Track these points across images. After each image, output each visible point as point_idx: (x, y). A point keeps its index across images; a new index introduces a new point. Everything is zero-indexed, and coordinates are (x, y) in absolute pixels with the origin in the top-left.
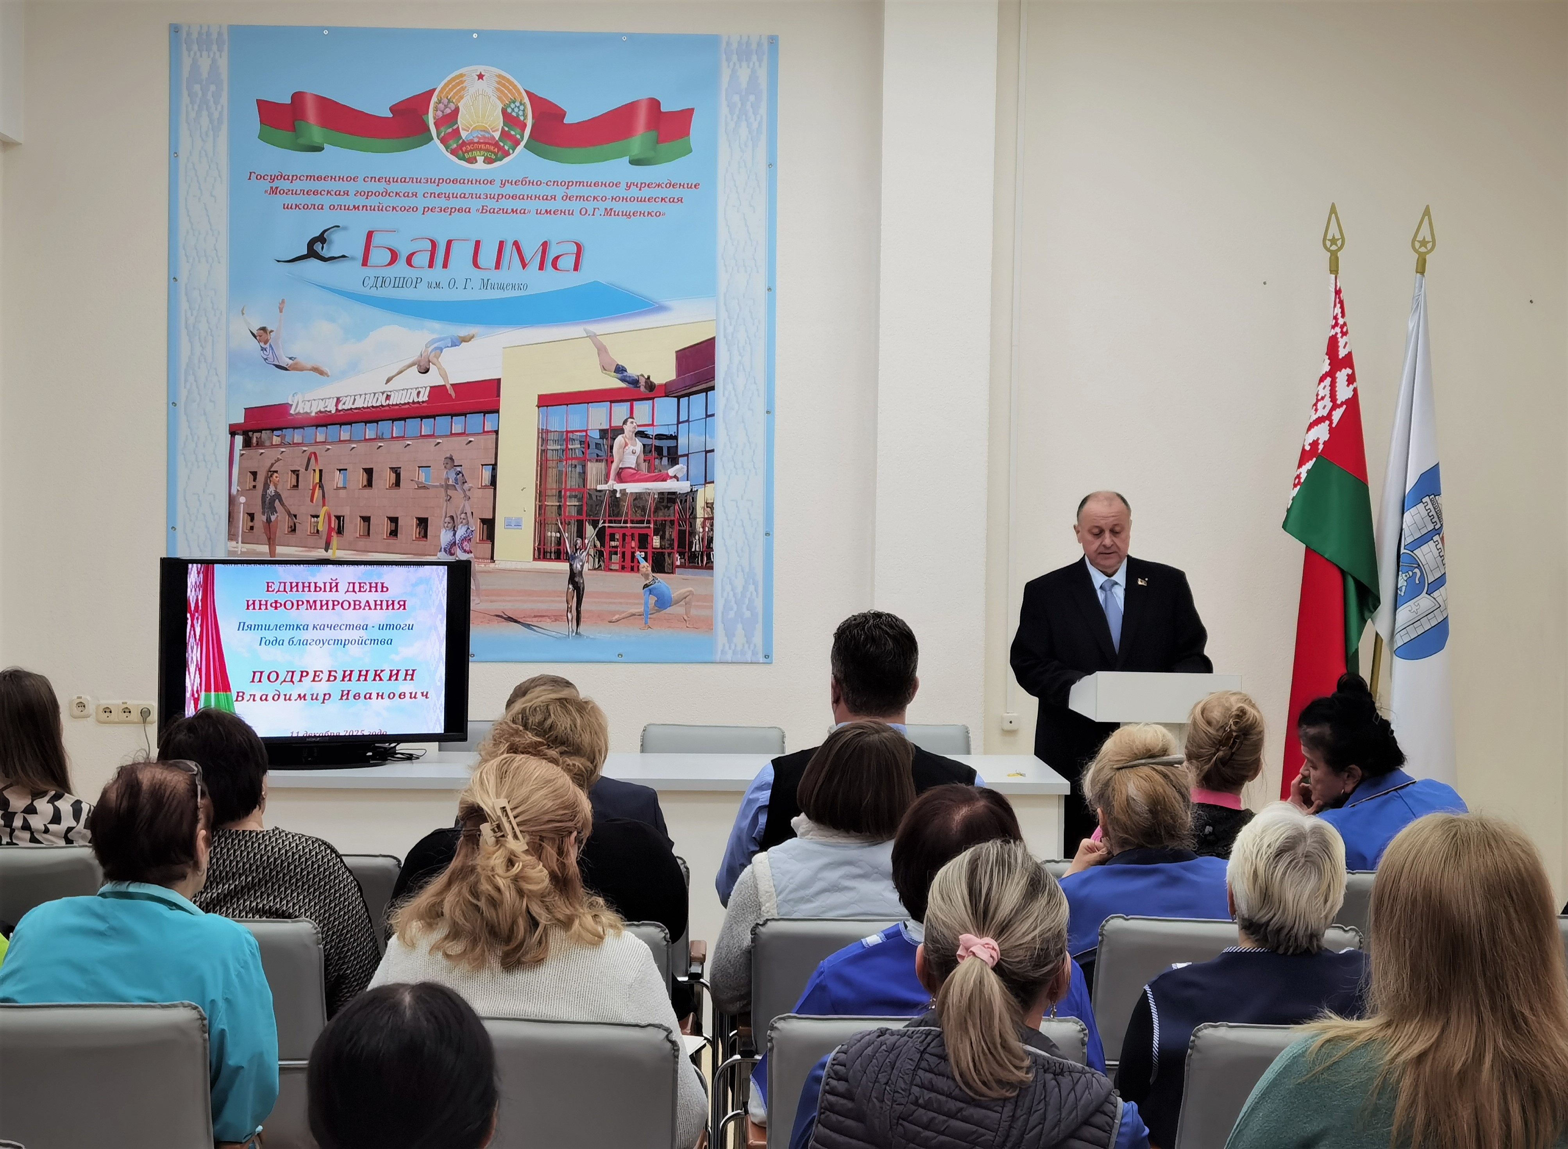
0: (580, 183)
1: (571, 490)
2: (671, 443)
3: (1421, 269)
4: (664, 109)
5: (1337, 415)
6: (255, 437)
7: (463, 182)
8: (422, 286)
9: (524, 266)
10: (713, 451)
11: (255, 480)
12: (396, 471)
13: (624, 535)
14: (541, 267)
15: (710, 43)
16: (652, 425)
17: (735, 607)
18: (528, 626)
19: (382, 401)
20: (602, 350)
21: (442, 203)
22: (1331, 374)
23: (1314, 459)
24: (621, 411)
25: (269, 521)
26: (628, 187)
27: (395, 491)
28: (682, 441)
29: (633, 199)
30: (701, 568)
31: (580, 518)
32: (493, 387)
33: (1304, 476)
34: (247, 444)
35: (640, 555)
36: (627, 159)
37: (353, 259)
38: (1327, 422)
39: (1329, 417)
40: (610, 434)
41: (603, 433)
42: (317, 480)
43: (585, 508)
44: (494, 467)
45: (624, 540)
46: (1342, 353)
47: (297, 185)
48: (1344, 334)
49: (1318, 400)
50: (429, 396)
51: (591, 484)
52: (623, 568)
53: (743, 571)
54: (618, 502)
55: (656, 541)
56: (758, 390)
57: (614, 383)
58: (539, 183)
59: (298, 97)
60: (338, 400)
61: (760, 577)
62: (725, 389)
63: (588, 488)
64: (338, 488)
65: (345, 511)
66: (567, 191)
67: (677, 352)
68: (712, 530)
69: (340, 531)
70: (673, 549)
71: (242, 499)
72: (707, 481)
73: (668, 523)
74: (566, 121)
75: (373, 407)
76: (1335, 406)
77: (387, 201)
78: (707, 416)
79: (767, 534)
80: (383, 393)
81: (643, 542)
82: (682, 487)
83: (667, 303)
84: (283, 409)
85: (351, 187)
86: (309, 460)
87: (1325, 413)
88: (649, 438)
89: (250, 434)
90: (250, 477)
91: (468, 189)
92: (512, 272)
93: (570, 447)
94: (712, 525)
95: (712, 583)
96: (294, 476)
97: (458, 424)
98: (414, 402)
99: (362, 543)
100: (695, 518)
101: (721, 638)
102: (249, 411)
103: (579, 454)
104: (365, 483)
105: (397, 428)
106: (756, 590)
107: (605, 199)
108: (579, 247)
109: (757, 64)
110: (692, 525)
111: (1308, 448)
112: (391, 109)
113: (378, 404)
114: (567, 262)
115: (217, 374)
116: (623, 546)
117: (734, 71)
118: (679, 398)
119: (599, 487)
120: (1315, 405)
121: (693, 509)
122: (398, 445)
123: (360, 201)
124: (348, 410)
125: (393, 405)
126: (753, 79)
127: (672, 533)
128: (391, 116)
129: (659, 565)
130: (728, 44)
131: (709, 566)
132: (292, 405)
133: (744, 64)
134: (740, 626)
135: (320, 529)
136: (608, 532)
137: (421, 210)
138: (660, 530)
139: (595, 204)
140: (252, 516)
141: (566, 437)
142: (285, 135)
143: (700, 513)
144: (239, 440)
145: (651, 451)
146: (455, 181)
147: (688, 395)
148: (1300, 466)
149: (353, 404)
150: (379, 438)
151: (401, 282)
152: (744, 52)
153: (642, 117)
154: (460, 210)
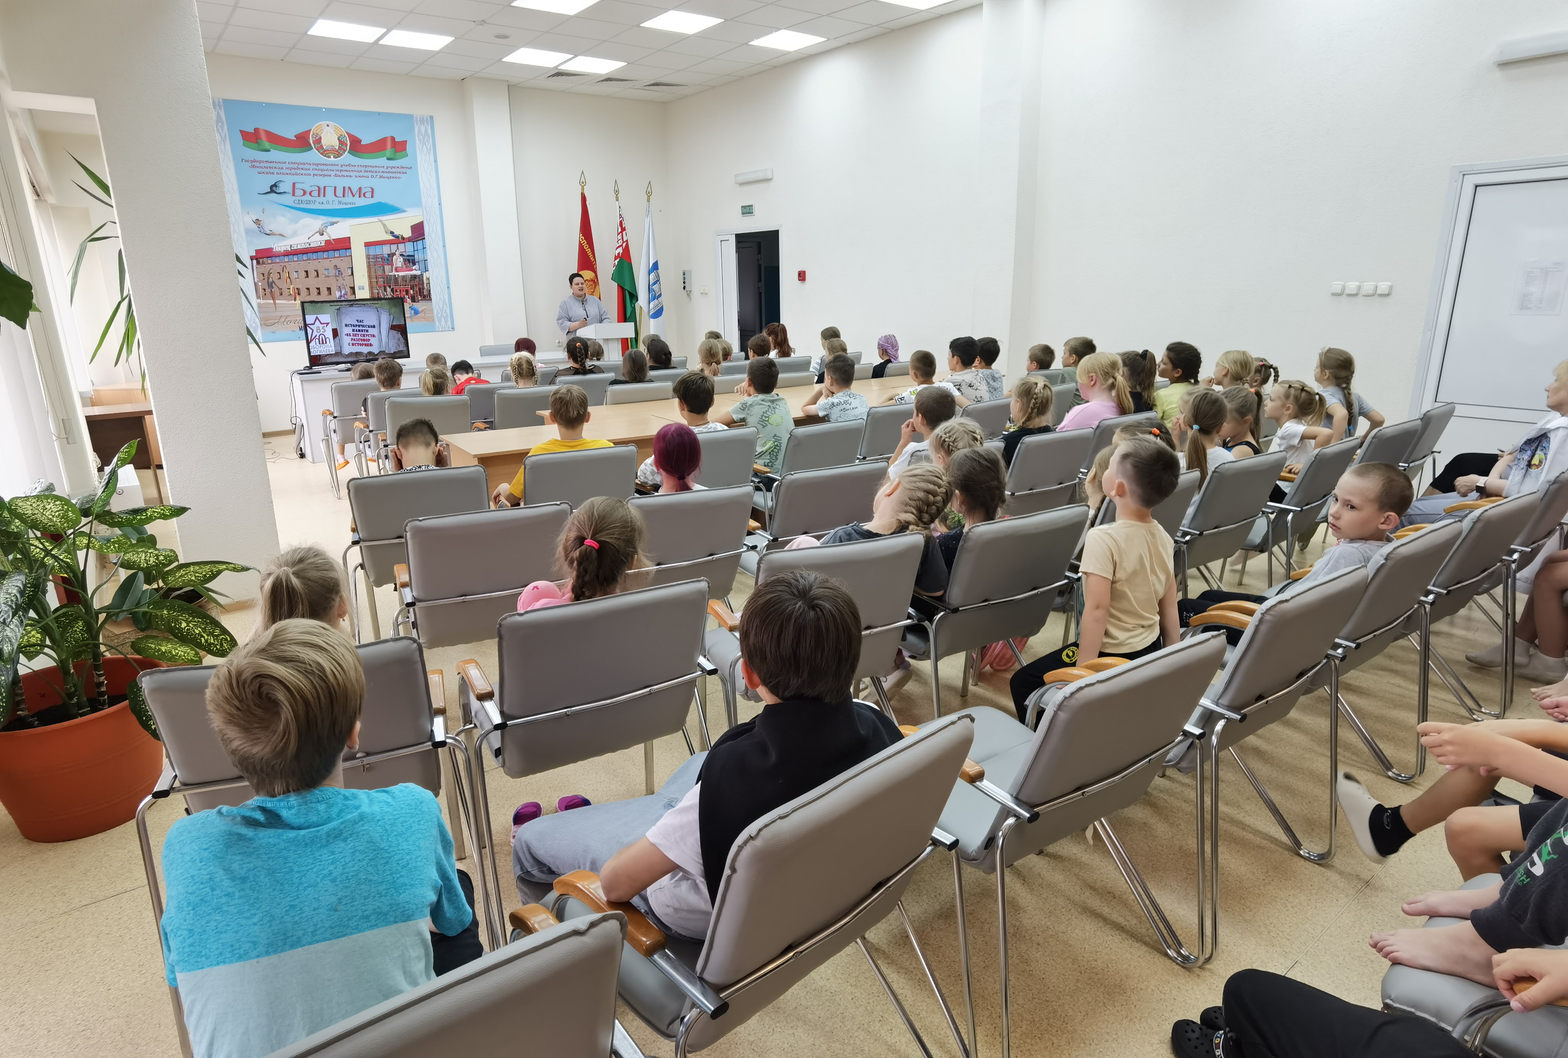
0: (370, 166)
1: (380, 275)
2: (413, 258)
3: (648, 202)
4: (396, 140)
5: (624, 245)
6: (261, 260)
7: (326, 165)
8: (317, 203)
9: (353, 196)
10: (427, 260)
11: (263, 276)
12: (317, 271)
13: (400, 290)
14: (360, 197)
15: (410, 117)
16: (405, 252)
17: (440, 312)
19: (308, 246)
20: (384, 226)
21: (320, 172)
23: (619, 259)
24: (394, 247)
25: (271, 291)
26: (387, 168)
27: (317, 279)
28: (416, 257)
29: (389, 172)
30: (428, 300)
31: (384, 284)
32: (348, 240)
33: (616, 263)
34: (258, 263)
35: (406, 297)
36: (385, 158)
37: (288, 193)
38: (622, 247)
40: (392, 255)
41: (389, 255)
42: (287, 276)
43: (386, 281)
44: (352, 268)
47: (262, 165)
50: (325, 244)
53: (441, 300)
54: (397, 279)
55: (411, 292)
56: (439, 239)
57: (391, 238)
58: (355, 166)
59: (257, 130)
60: (291, 246)
61: (447, 302)
62: (428, 239)
63: (386, 274)
64: (296, 278)
65: (300, 286)
66: (365, 169)
67: (411, 226)
68: (429, 287)
69: (299, 292)
70: (417, 294)
71: (260, 284)
72: (426, 270)
73: (415, 285)
74: (362, 143)
77: (298, 171)
78: (424, 248)
79: (448, 288)
80: (307, 243)
81: (407, 292)
82: (418, 273)
83: (404, 209)
84: (271, 249)
85: (284, 166)
86: (283, 268)
87: (621, 244)
88: (405, 256)
89: (258, 259)
90: (261, 275)
91: (329, 167)
92: (349, 198)
93: (378, 260)
94: (429, 285)
95: (432, 305)
96: (278, 274)
97: (337, 254)
98: (319, 246)
99: (307, 296)
100: (424, 283)
101: (437, 323)
102: (257, 251)
103: (381, 263)
104: (306, 276)
105: (315, 256)
106: (447, 307)
107: (379, 172)
108: (373, 190)
109: (427, 125)
110: (423, 286)
111: (616, 255)
112: (296, 136)
113: (306, 247)
114: (369, 195)
115: (242, 237)
116: (400, 294)
117: (419, 128)
118: (413, 242)
119: (390, 274)
120: (618, 242)
122: (315, 262)
123: (288, 171)
124: (295, 249)
125: (312, 247)
126: (426, 130)
127: (417, 289)
128: (296, 139)
129: (413, 300)
130: (416, 118)
131: (430, 299)
132: (273, 248)
133: (422, 125)
134: (443, 319)
135: (291, 292)
136: (395, 289)
137: (312, 175)
138: (412, 288)
139: (376, 174)
140: (265, 290)
141: (376, 257)
142: (254, 145)
143: (425, 281)
144: (255, 262)
145: (406, 261)
146: (323, 164)
147: (416, 241)
149: (297, 247)
150: (309, 259)
151: (309, 202)
152: (422, 121)
153: (389, 143)
154: (327, 175)
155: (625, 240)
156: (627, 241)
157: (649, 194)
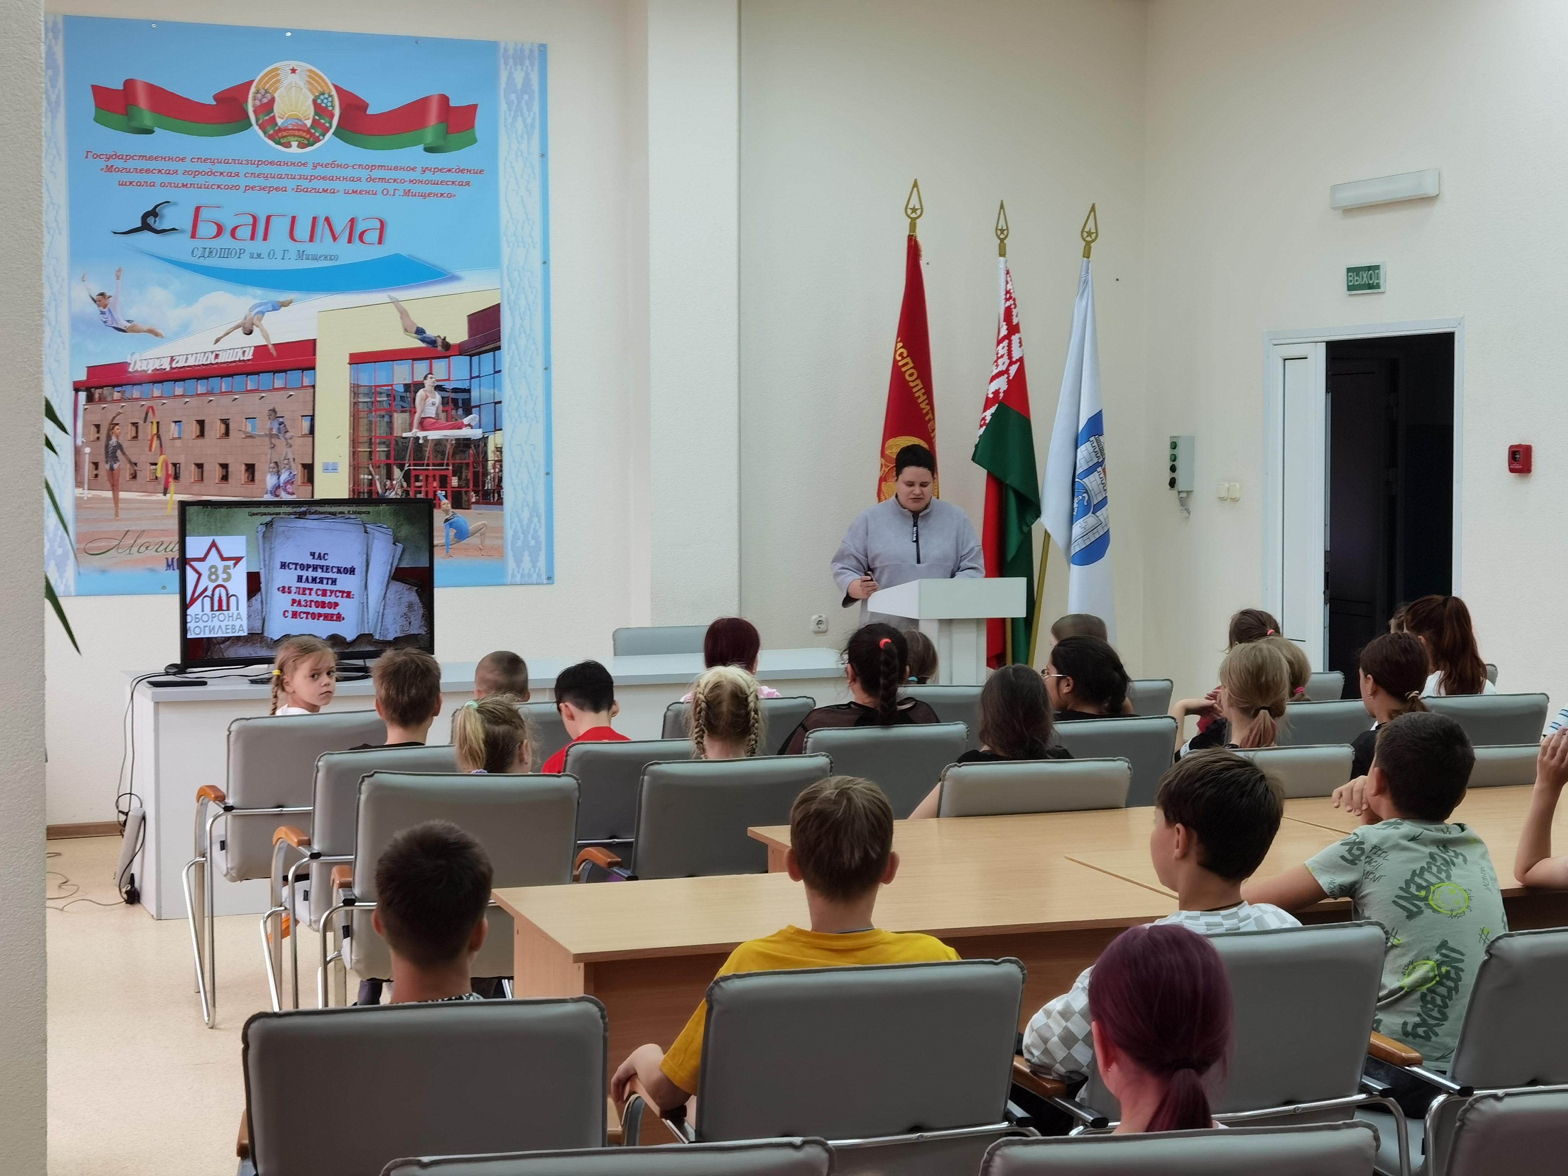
0: (382, 167)
1: (379, 437)
2: (465, 396)
3: (1087, 254)
4: (453, 103)
5: (1013, 369)
6: (97, 393)
7: (279, 164)
8: (245, 256)
9: (335, 238)
10: (500, 402)
11: (98, 432)
12: (225, 422)
13: (427, 477)
14: (350, 241)
15: (490, 48)
16: (448, 380)
17: (522, 537)
19: (211, 359)
20: (404, 314)
21: (261, 182)
22: (1008, 337)
23: (997, 405)
24: (421, 367)
25: (112, 469)
26: (424, 171)
27: (225, 442)
28: (475, 394)
29: (428, 182)
30: (493, 504)
31: (389, 462)
32: (310, 346)
33: (988, 418)
34: (90, 399)
35: (441, 493)
36: (422, 147)
37: (183, 231)
38: (1006, 376)
39: (1006, 371)
40: (413, 387)
41: (407, 387)
42: (155, 432)
43: (392, 453)
44: (312, 418)
45: (427, 481)
46: (1015, 321)
47: (131, 164)
48: (1016, 306)
49: (998, 358)
50: (253, 355)
51: (397, 432)
53: (528, 506)
54: (421, 447)
55: (455, 482)
56: (536, 349)
57: (416, 343)
58: (347, 166)
59: (129, 84)
60: (172, 359)
61: (542, 510)
62: (509, 349)
63: (395, 435)
64: (174, 439)
65: (181, 459)
66: (370, 173)
67: (469, 316)
68: (501, 471)
69: (176, 477)
70: (469, 488)
71: (87, 450)
72: (497, 429)
73: (464, 466)
74: (369, 112)
75: (203, 365)
76: (1011, 363)
77: (212, 180)
78: (496, 372)
79: (548, 474)
80: (212, 352)
82: (475, 433)
83: (458, 273)
84: (122, 367)
85: (180, 167)
86: (147, 414)
87: (1004, 368)
88: (446, 391)
89: (93, 390)
90: (93, 429)
91: (284, 170)
92: (324, 245)
93: (378, 399)
94: (501, 466)
95: (502, 516)
96: (134, 428)
97: (279, 381)
98: (240, 361)
99: (197, 488)
100: (487, 461)
101: (511, 564)
102: (91, 370)
103: (386, 406)
104: (198, 433)
105: (225, 384)
106: (539, 522)
107: (403, 181)
108: (382, 223)
109: (530, 67)
110: (485, 467)
111: (991, 396)
112: (216, 97)
113: (208, 362)
114: (372, 237)
115: (60, 336)
116: (427, 486)
117: (510, 73)
118: (471, 356)
119: (405, 435)
120: (996, 361)
121: (486, 453)
122: (226, 400)
123: (188, 179)
124: (181, 368)
125: (221, 363)
126: (527, 80)
127: (468, 474)
128: (215, 103)
130: (506, 50)
131: (500, 502)
132: (130, 364)
133: (519, 67)
134: (526, 553)
135: (159, 475)
136: (413, 473)
137: (242, 188)
138: (457, 472)
139: (395, 186)
141: (374, 391)
142: (120, 118)
143: (491, 456)
144: (82, 395)
145: (448, 403)
146: (272, 163)
147: (479, 354)
148: (985, 410)
149: (186, 362)
150: (209, 393)
151: (226, 253)
152: (519, 57)
153: (434, 110)
154: (277, 189)
155: (1016, 357)
156: (1021, 360)
157: (1089, 238)
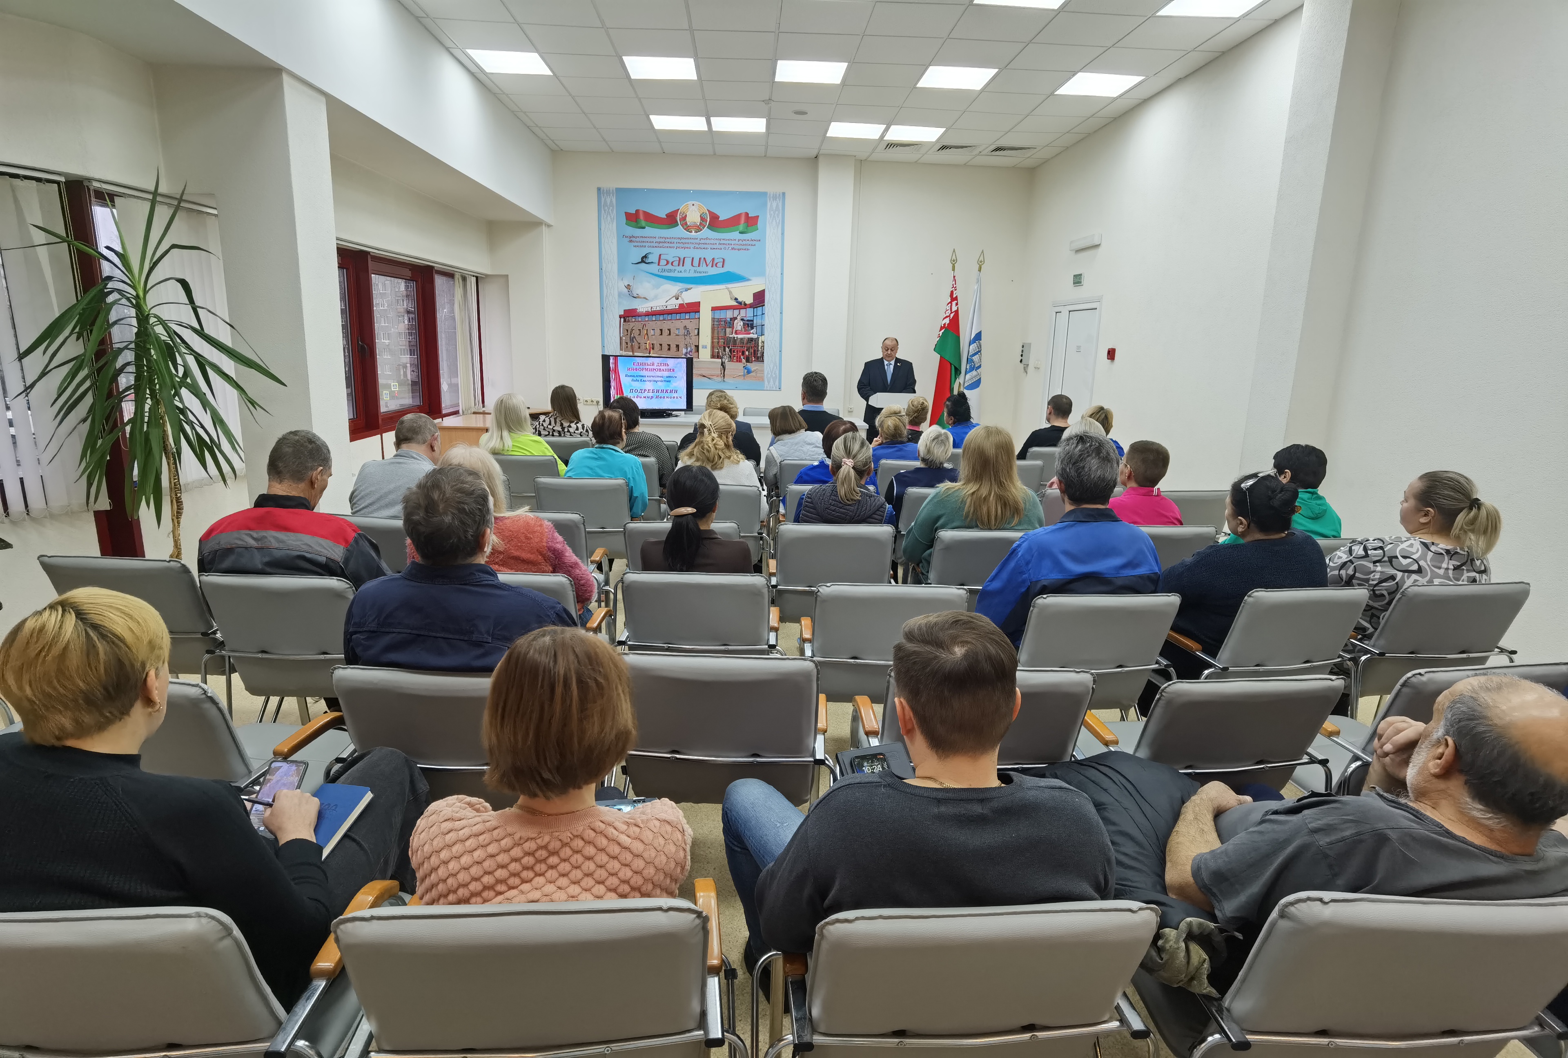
0: (724, 239)
1: (721, 336)
3: (980, 270)
4: (750, 215)
5: (952, 315)
6: (627, 319)
7: (688, 239)
8: (676, 272)
9: (707, 266)
10: (764, 325)
12: (669, 330)
13: (737, 351)
14: (712, 267)
15: (764, 194)
16: (746, 316)
17: (770, 373)
18: (709, 378)
19: (665, 308)
21: (682, 245)
22: (951, 303)
23: (944, 329)
24: (736, 312)
26: (739, 240)
27: (669, 336)
28: (755, 322)
29: (740, 244)
30: (760, 361)
31: (724, 345)
32: (698, 304)
33: (941, 334)
34: (625, 321)
36: (738, 232)
37: (655, 263)
38: (949, 318)
39: (949, 316)
40: (733, 319)
41: (731, 319)
42: (646, 333)
43: (726, 342)
44: (699, 329)
46: (954, 296)
47: (638, 239)
48: (956, 290)
49: (947, 310)
51: (727, 335)
52: (737, 361)
53: (773, 362)
54: (735, 340)
55: (747, 353)
56: (778, 306)
57: (734, 303)
58: (711, 239)
59: (637, 211)
60: (652, 308)
61: (778, 364)
62: (768, 305)
64: (652, 335)
65: (655, 342)
66: (720, 242)
67: (754, 293)
68: (764, 350)
69: (653, 349)
70: (752, 355)
71: (624, 338)
72: (762, 334)
73: (751, 347)
74: (720, 219)
76: (951, 313)
77: (665, 245)
78: (762, 314)
79: (780, 351)
81: (743, 353)
82: (755, 336)
83: (750, 278)
84: (635, 310)
85: (654, 240)
86: (643, 326)
88: (745, 321)
90: (626, 331)
91: (690, 241)
92: (703, 268)
93: (721, 323)
94: (764, 348)
95: (764, 366)
96: (639, 331)
97: (687, 316)
98: (674, 309)
99: (660, 351)
101: (766, 383)
102: (625, 311)
103: (724, 325)
104: (660, 334)
105: (669, 317)
106: (777, 368)
108: (724, 260)
109: (779, 201)
110: (758, 348)
111: (942, 326)
112: (666, 215)
114: (720, 265)
115: (615, 299)
116: (737, 354)
117: (771, 203)
118: (754, 308)
119: (730, 336)
120: (946, 312)
121: (758, 343)
122: (669, 322)
123: (657, 245)
125: (668, 309)
126: (777, 205)
127: (752, 350)
128: (666, 217)
129: (748, 361)
130: (770, 195)
131: (763, 361)
132: (638, 309)
133: (775, 201)
134: (772, 377)
135: (647, 347)
136: (733, 350)
137: (675, 248)
138: (748, 349)
139: (729, 246)
140: (627, 343)
141: (720, 320)
142: (633, 223)
143: (760, 345)
144: (622, 319)
145: (745, 325)
146: (686, 239)
147: (757, 307)
148: (939, 331)
149: (656, 309)
150: (664, 320)
151: (670, 271)
152: (775, 197)
153: (743, 219)
154: (687, 248)
156: (956, 310)
157: (981, 263)
